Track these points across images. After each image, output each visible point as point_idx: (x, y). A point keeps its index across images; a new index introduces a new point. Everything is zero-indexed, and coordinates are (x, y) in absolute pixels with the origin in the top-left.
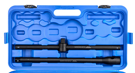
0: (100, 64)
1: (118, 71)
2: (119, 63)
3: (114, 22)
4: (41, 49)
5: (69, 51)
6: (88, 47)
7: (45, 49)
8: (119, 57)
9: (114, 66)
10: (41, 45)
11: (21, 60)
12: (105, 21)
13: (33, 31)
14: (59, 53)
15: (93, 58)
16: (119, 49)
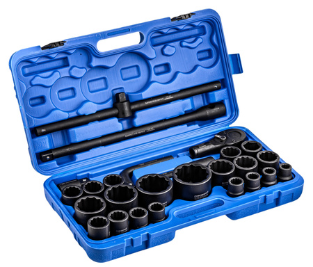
0: (194, 124)
1: (227, 127)
2: (223, 114)
3: (200, 40)
4: (86, 123)
5: (138, 114)
6: (167, 98)
7: (93, 121)
8: (221, 103)
9: (217, 120)
10: (84, 116)
11: (54, 153)
12: (184, 44)
13: (60, 91)
14: (119, 121)
15: (181, 116)
16: (219, 89)
